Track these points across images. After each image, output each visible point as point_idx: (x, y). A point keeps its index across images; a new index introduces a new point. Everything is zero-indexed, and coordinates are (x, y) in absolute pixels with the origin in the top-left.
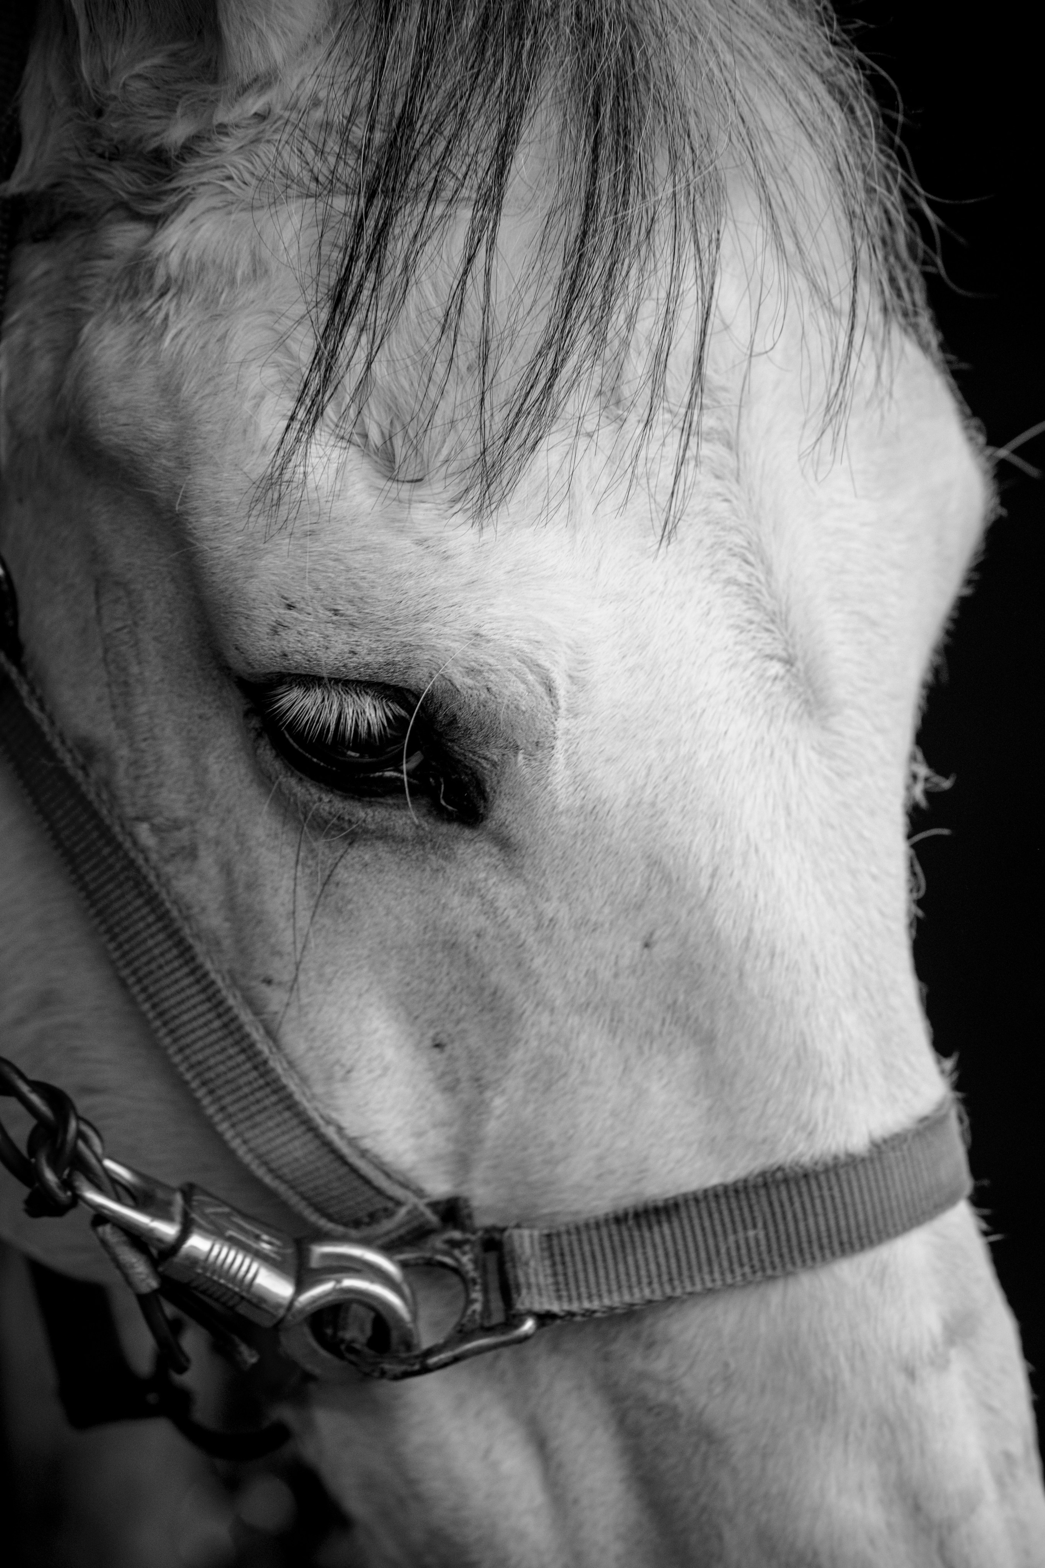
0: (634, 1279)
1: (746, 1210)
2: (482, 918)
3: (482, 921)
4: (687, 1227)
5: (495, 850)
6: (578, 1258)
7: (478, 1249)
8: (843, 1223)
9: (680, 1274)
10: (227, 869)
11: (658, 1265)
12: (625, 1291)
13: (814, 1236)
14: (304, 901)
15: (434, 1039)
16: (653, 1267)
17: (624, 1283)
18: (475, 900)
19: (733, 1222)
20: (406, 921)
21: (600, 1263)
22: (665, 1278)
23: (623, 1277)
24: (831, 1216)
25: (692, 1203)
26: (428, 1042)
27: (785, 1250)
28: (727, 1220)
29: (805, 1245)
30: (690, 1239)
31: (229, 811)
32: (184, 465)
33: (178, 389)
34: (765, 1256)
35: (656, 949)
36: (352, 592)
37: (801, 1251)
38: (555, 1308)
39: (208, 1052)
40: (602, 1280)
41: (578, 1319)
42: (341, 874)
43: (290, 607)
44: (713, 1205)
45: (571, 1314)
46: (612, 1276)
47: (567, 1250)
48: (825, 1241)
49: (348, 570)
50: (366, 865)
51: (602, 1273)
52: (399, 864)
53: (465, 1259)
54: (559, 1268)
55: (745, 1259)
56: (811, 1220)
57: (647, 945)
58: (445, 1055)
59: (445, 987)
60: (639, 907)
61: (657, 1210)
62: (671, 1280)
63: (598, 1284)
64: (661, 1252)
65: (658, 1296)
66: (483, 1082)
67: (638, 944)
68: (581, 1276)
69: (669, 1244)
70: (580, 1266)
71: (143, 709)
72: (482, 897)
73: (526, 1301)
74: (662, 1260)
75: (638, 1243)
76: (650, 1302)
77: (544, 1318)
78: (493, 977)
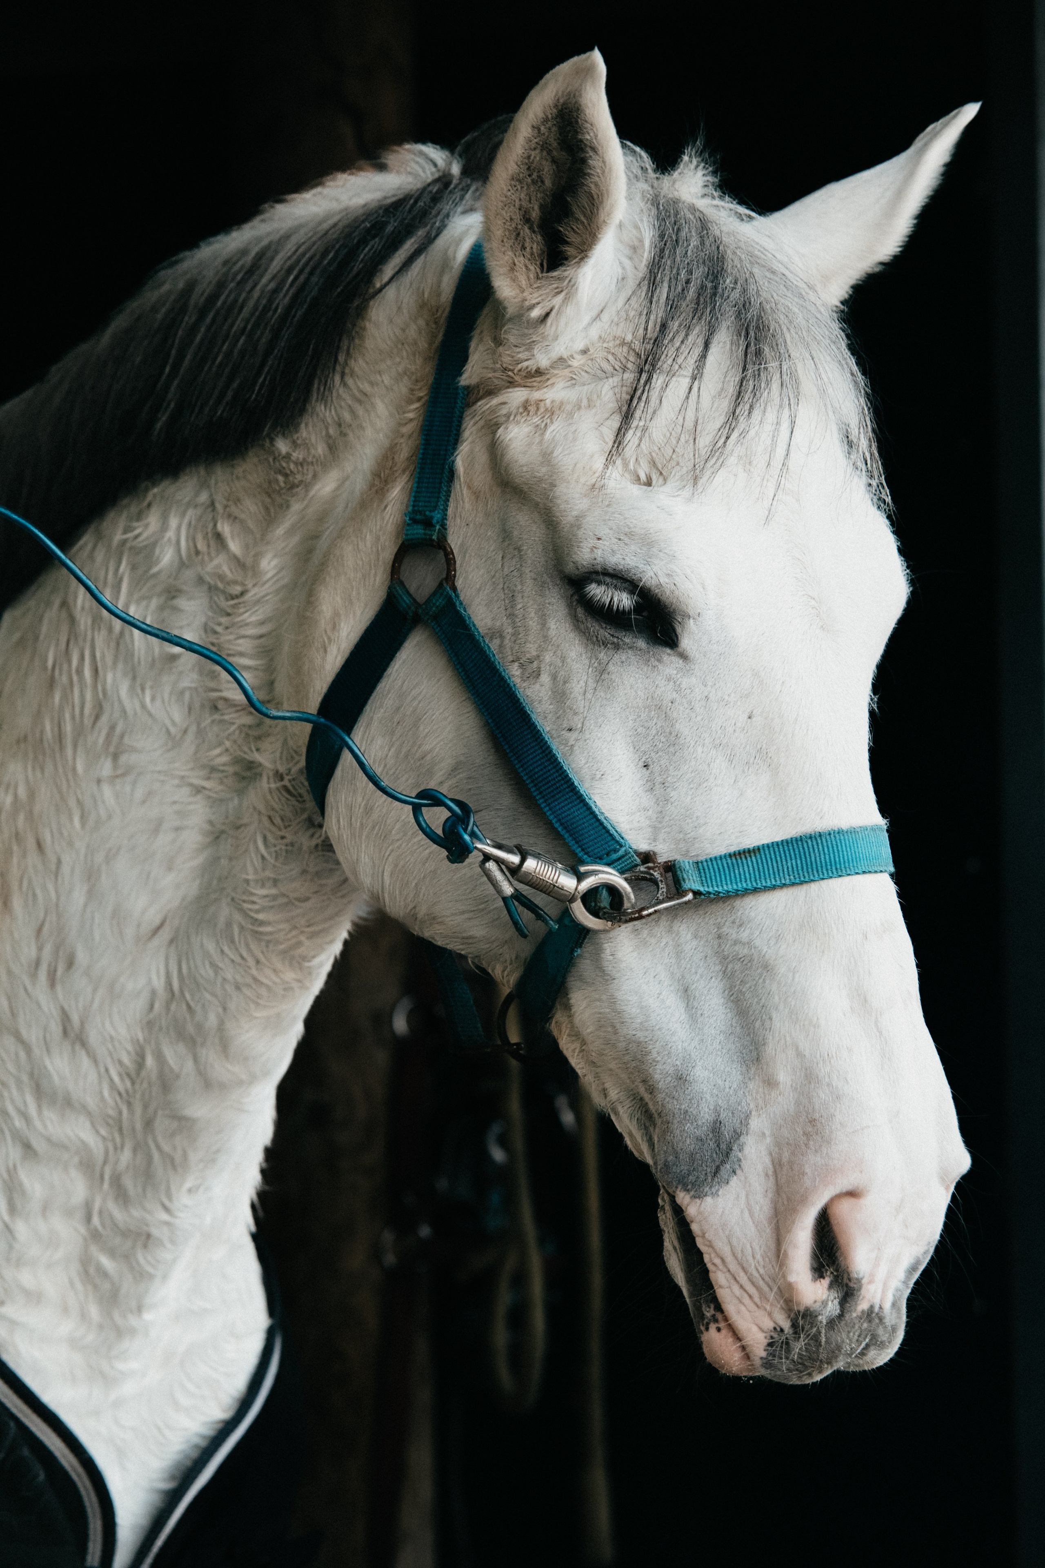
0: (738, 880)
1: (792, 851)
2: (675, 693)
3: (675, 695)
4: (763, 856)
5: (681, 662)
6: (712, 870)
7: (662, 870)
8: (837, 859)
9: (760, 878)
10: (554, 677)
11: (750, 874)
12: (734, 885)
13: (824, 865)
14: (591, 684)
15: (645, 762)
16: (747, 875)
17: (734, 881)
18: (672, 683)
19: (785, 856)
20: (639, 693)
21: (722, 873)
22: (753, 879)
23: (733, 878)
24: (832, 855)
25: (766, 849)
26: (641, 764)
27: (810, 870)
28: (783, 855)
29: (819, 868)
30: (765, 866)
31: (558, 646)
32: (553, 485)
33: (552, 452)
34: (800, 871)
35: (754, 719)
36: (627, 529)
37: (818, 871)
38: (702, 889)
39: (535, 765)
40: (723, 879)
41: (712, 896)
42: (611, 667)
43: (599, 539)
44: (776, 849)
45: (709, 893)
46: (728, 878)
47: (706, 868)
48: (829, 867)
49: (625, 519)
50: (623, 662)
51: (723, 877)
52: (638, 662)
53: (655, 874)
54: (703, 874)
55: (791, 873)
56: (822, 857)
57: (750, 718)
58: (649, 771)
59: (654, 732)
60: (747, 696)
61: (749, 851)
62: (756, 880)
63: (721, 881)
64: (751, 868)
65: (750, 887)
66: (666, 784)
67: (746, 716)
68: (713, 878)
69: (755, 865)
70: (713, 874)
71: (519, 606)
72: (675, 682)
73: (687, 885)
74: (752, 872)
75: (740, 865)
76: (746, 889)
77: (697, 893)
78: (677, 726)
